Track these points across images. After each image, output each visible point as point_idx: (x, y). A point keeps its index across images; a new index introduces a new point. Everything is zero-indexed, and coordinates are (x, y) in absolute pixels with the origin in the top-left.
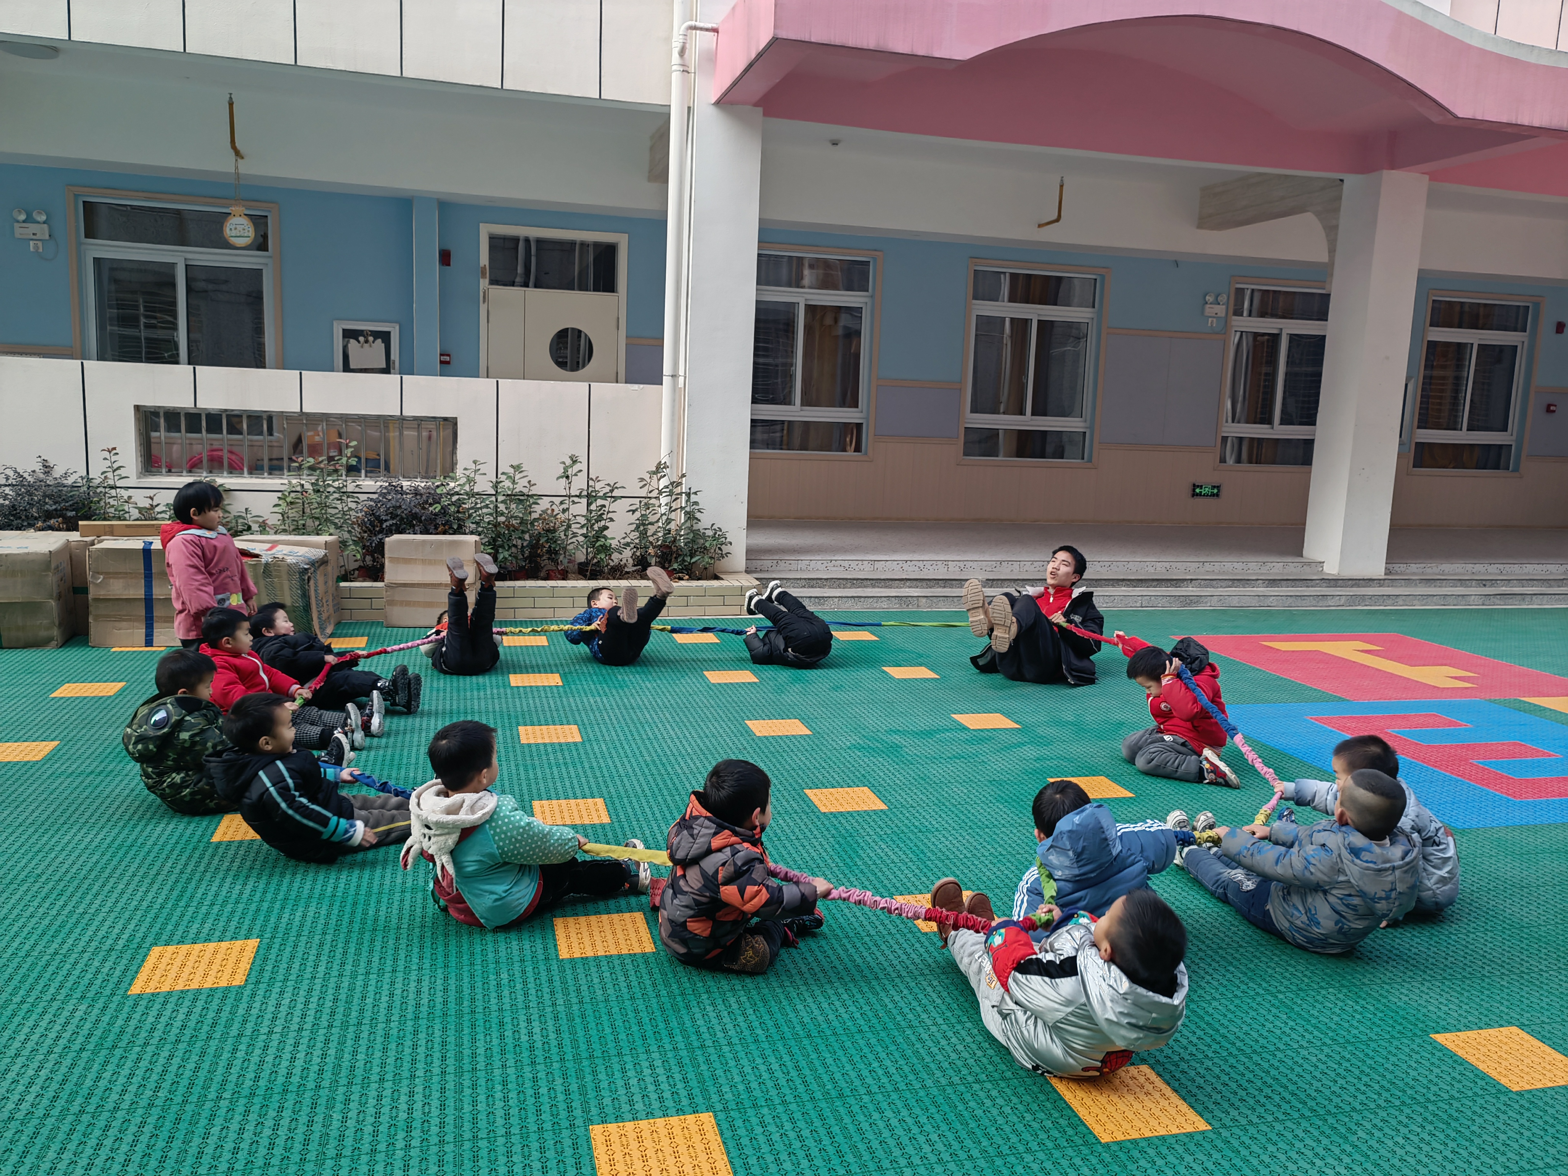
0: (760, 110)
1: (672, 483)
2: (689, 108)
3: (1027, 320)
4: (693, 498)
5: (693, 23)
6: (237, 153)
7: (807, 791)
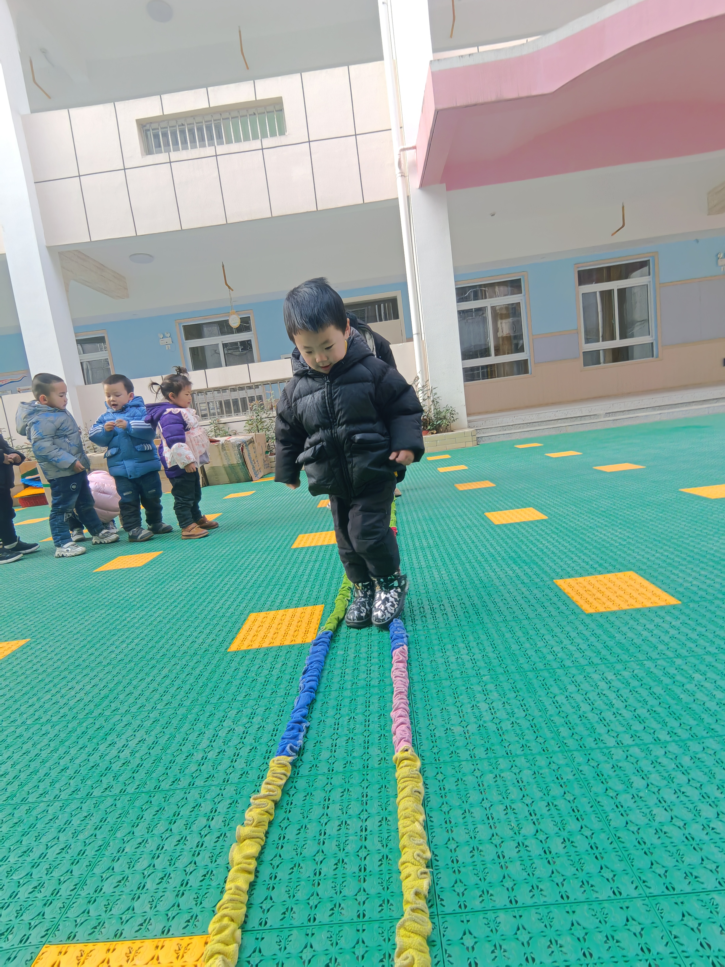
0: (444, 185)
1: (423, 387)
2: (408, 197)
3: (611, 290)
4: (434, 391)
5: (402, 147)
6: (229, 287)
7: (487, 514)
